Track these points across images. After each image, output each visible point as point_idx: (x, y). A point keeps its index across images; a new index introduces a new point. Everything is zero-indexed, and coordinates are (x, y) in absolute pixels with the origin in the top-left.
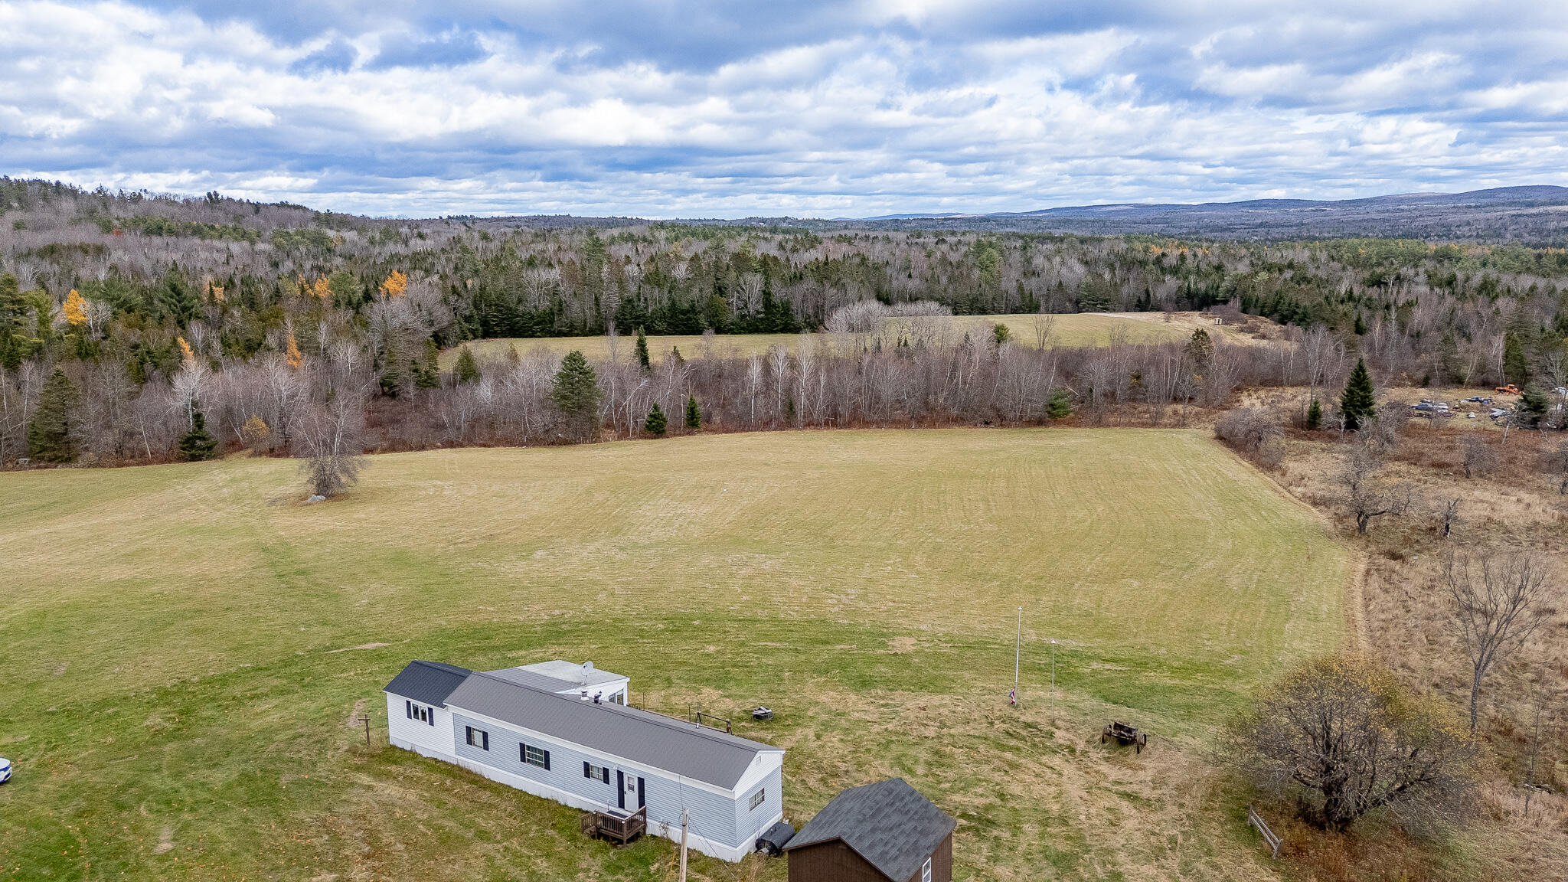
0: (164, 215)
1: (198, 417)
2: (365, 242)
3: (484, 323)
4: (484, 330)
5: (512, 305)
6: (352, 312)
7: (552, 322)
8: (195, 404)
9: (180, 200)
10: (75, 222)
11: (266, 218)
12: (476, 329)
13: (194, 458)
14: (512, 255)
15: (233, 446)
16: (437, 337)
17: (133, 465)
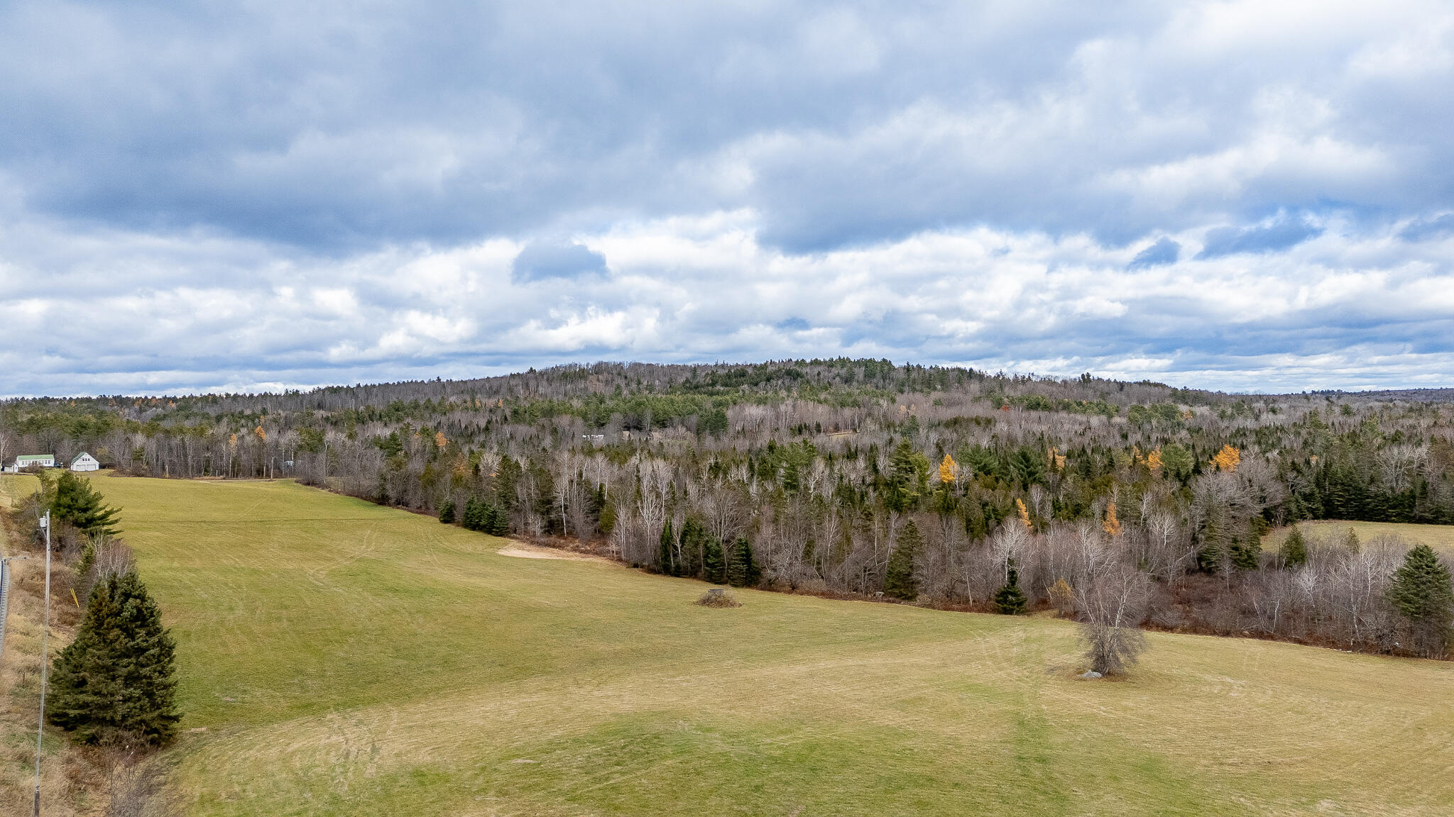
0: (1043, 394)
1: (1012, 573)
2: (1215, 416)
3: (1327, 502)
4: (1327, 510)
5: (1363, 486)
6: (1177, 485)
7: (1412, 506)
8: (1011, 562)
9: (1059, 381)
10: (976, 400)
11: (1128, 396)
12: (1317, 509)
13: (1006, 612)
14: (1372, 430)
15: (1043, 604)
16: (1268, 514)
17: (957, 610)
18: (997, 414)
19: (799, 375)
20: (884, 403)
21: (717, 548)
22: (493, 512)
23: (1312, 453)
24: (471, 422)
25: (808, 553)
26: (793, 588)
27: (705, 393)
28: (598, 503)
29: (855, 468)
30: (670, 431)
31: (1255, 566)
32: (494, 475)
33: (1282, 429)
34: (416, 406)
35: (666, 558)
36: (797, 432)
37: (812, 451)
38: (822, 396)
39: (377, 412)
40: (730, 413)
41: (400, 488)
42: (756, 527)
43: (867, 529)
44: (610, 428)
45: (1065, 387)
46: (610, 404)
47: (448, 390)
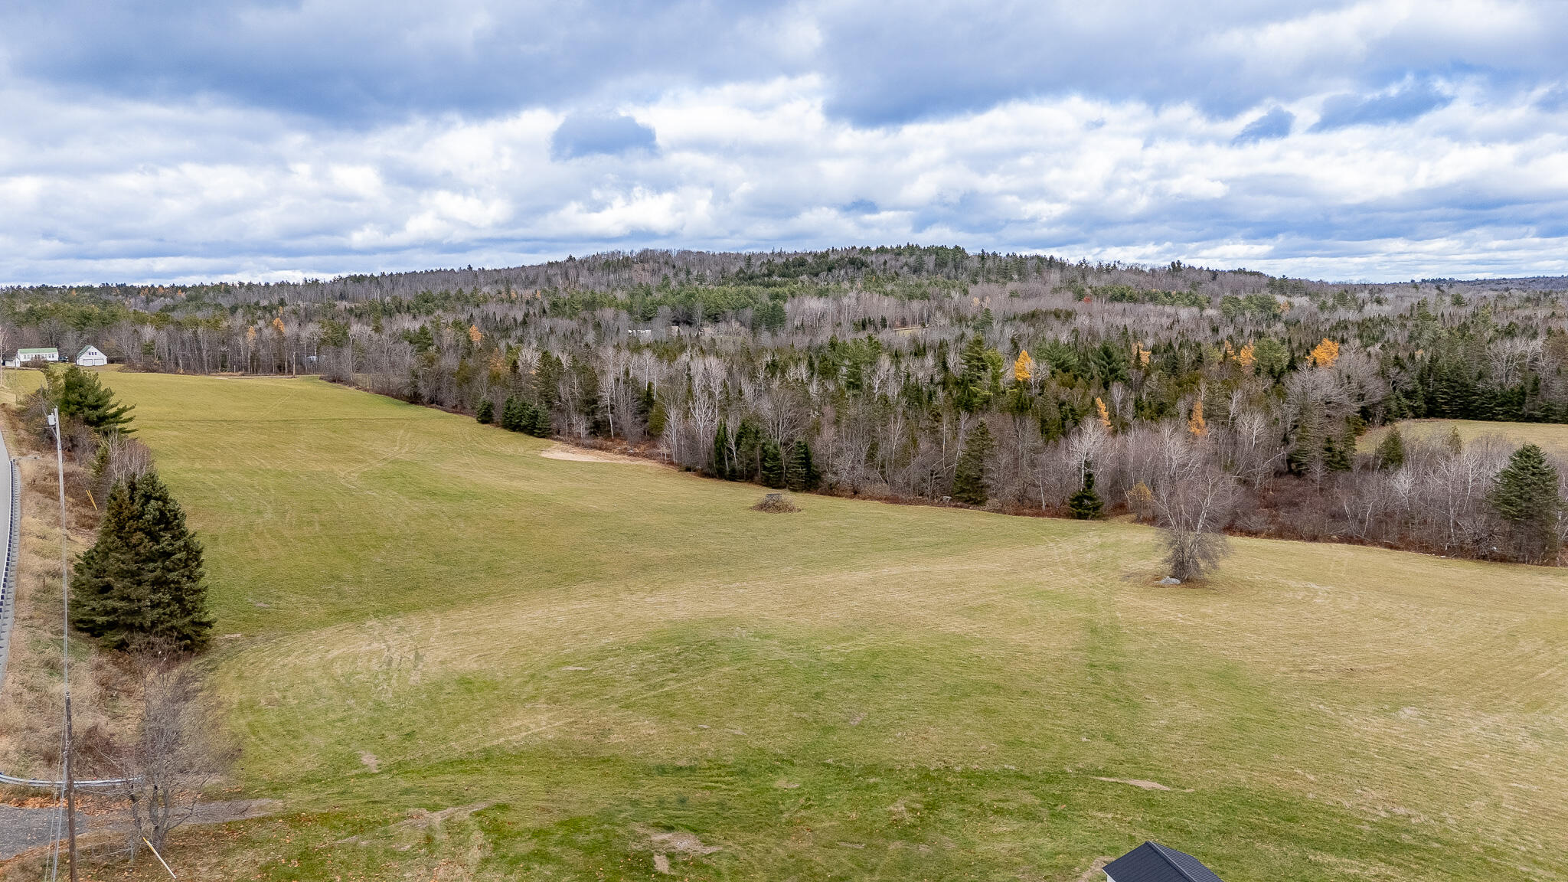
0: (1129, 284)
1: (1089, 476)
2: (1315, 307)
3: (1430, 400)
4: (1429, 408)
5: (1469, 381)
6: (1271, 381)
7: (1521, 404)
8: (1088, 464)
9: (1147, 270)
10: (1056, 291)
11: (1221, 285)
12: (1418, 407)
13: (1080, 516)
14: (1485, 322)
15: (1120, 509)
16: (1366, 414)
17: (1029, 515)
18: (1078, 306)
19: (863, 264)
20: (956, 295)
21: (774, 451)
22: (534, 412)
23: (1418, 347)
24: (507, 314)
25: (871, 456)
26: (856, 493)
27: (760, 284)
28: (646, 403)
29: (922, 366)
30: (722, 326)
31: (1348, 468)
32: (533, 372)
33: (1386, 321)
34: (447, 297)
35: (721, 461)
36: (860, 327)
37: (876, 347)
38: (889, 288)
39: (405, 304)
40: (787, 307)
41: (433, 385)
42: (817, 429)
43: (934, 431)
44: (658, 323)
45: (1153, 276)
46: (658, 296)
47: (481, 279)
